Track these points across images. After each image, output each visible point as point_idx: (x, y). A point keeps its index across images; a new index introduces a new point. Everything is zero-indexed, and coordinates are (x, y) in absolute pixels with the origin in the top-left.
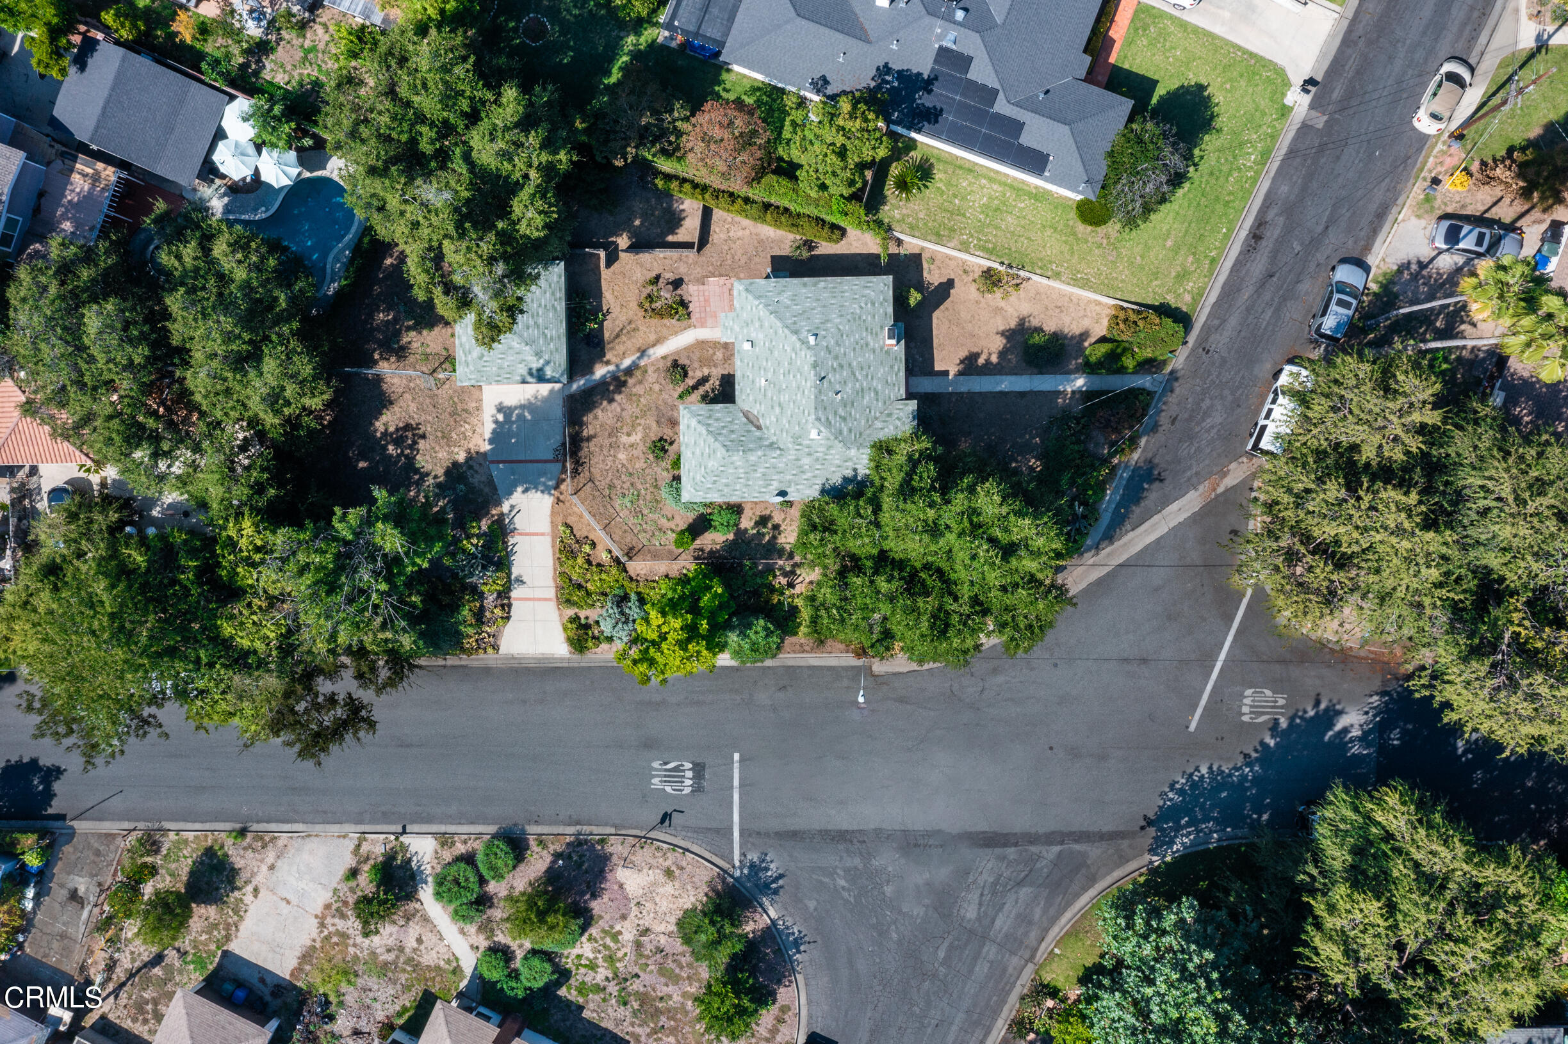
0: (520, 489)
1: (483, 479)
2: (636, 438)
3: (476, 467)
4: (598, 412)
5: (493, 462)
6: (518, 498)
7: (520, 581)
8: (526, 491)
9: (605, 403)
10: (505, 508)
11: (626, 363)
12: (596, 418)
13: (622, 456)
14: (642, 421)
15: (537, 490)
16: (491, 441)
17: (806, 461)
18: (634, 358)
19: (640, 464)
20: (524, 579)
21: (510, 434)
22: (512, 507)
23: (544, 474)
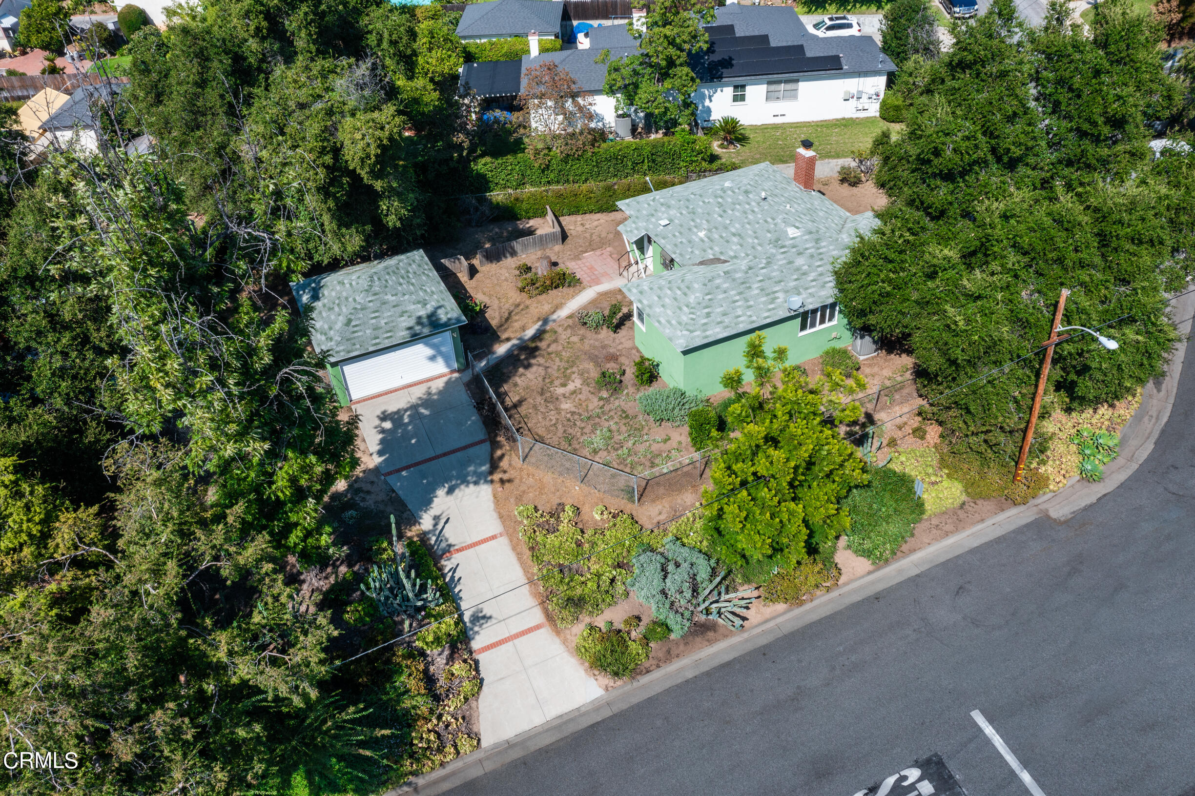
0: (441, 493)
1: (382, 496)
2: (576, 383)
3: (367, 487)
4: (517, 379)
5: (390, 473)
6: (442, 502)
7: (479, 618)
8: (450, 491)
9: (521, 370)
10: (426, 522)
11: (530, 333)
12: (516, 385)
13: (566, 406)
14: (575, 369)
15: (468, 483)
16: (380, 453)
17: (800, 261)
18: (537, 326)
19: (594, 404)
20: (487, 611)
21: (406, 437)
22: (437, 518)
23: (469, 462)
